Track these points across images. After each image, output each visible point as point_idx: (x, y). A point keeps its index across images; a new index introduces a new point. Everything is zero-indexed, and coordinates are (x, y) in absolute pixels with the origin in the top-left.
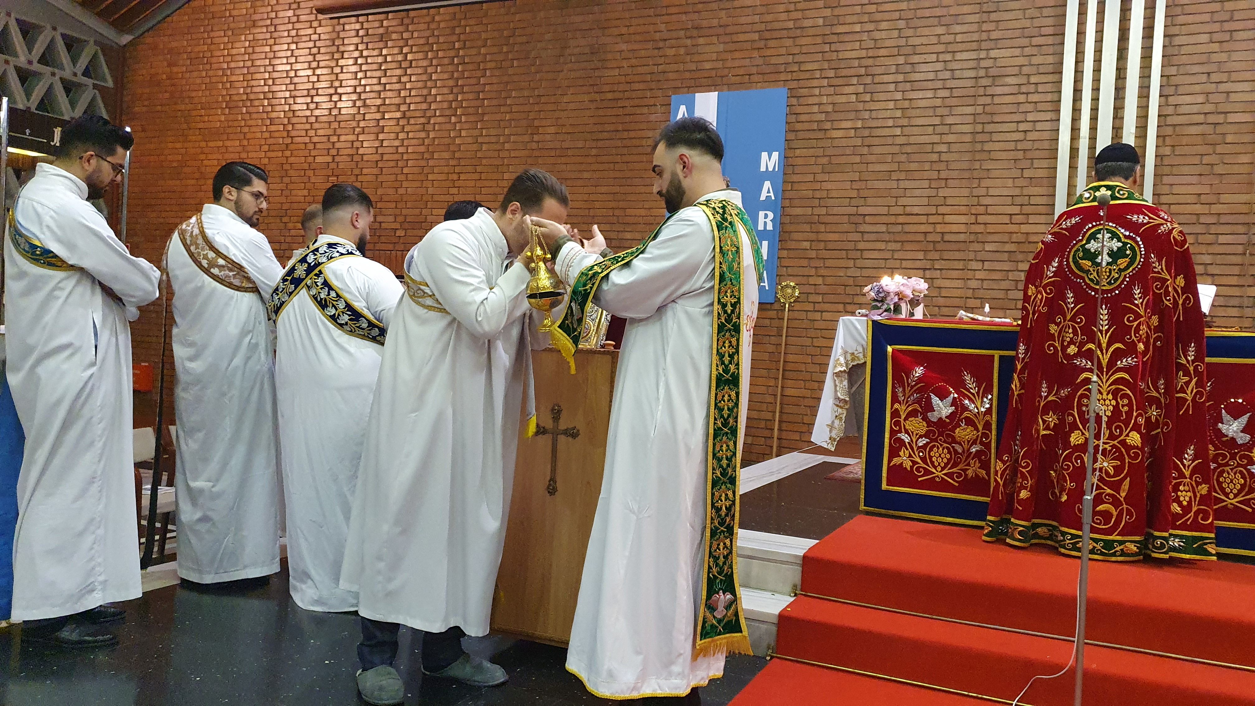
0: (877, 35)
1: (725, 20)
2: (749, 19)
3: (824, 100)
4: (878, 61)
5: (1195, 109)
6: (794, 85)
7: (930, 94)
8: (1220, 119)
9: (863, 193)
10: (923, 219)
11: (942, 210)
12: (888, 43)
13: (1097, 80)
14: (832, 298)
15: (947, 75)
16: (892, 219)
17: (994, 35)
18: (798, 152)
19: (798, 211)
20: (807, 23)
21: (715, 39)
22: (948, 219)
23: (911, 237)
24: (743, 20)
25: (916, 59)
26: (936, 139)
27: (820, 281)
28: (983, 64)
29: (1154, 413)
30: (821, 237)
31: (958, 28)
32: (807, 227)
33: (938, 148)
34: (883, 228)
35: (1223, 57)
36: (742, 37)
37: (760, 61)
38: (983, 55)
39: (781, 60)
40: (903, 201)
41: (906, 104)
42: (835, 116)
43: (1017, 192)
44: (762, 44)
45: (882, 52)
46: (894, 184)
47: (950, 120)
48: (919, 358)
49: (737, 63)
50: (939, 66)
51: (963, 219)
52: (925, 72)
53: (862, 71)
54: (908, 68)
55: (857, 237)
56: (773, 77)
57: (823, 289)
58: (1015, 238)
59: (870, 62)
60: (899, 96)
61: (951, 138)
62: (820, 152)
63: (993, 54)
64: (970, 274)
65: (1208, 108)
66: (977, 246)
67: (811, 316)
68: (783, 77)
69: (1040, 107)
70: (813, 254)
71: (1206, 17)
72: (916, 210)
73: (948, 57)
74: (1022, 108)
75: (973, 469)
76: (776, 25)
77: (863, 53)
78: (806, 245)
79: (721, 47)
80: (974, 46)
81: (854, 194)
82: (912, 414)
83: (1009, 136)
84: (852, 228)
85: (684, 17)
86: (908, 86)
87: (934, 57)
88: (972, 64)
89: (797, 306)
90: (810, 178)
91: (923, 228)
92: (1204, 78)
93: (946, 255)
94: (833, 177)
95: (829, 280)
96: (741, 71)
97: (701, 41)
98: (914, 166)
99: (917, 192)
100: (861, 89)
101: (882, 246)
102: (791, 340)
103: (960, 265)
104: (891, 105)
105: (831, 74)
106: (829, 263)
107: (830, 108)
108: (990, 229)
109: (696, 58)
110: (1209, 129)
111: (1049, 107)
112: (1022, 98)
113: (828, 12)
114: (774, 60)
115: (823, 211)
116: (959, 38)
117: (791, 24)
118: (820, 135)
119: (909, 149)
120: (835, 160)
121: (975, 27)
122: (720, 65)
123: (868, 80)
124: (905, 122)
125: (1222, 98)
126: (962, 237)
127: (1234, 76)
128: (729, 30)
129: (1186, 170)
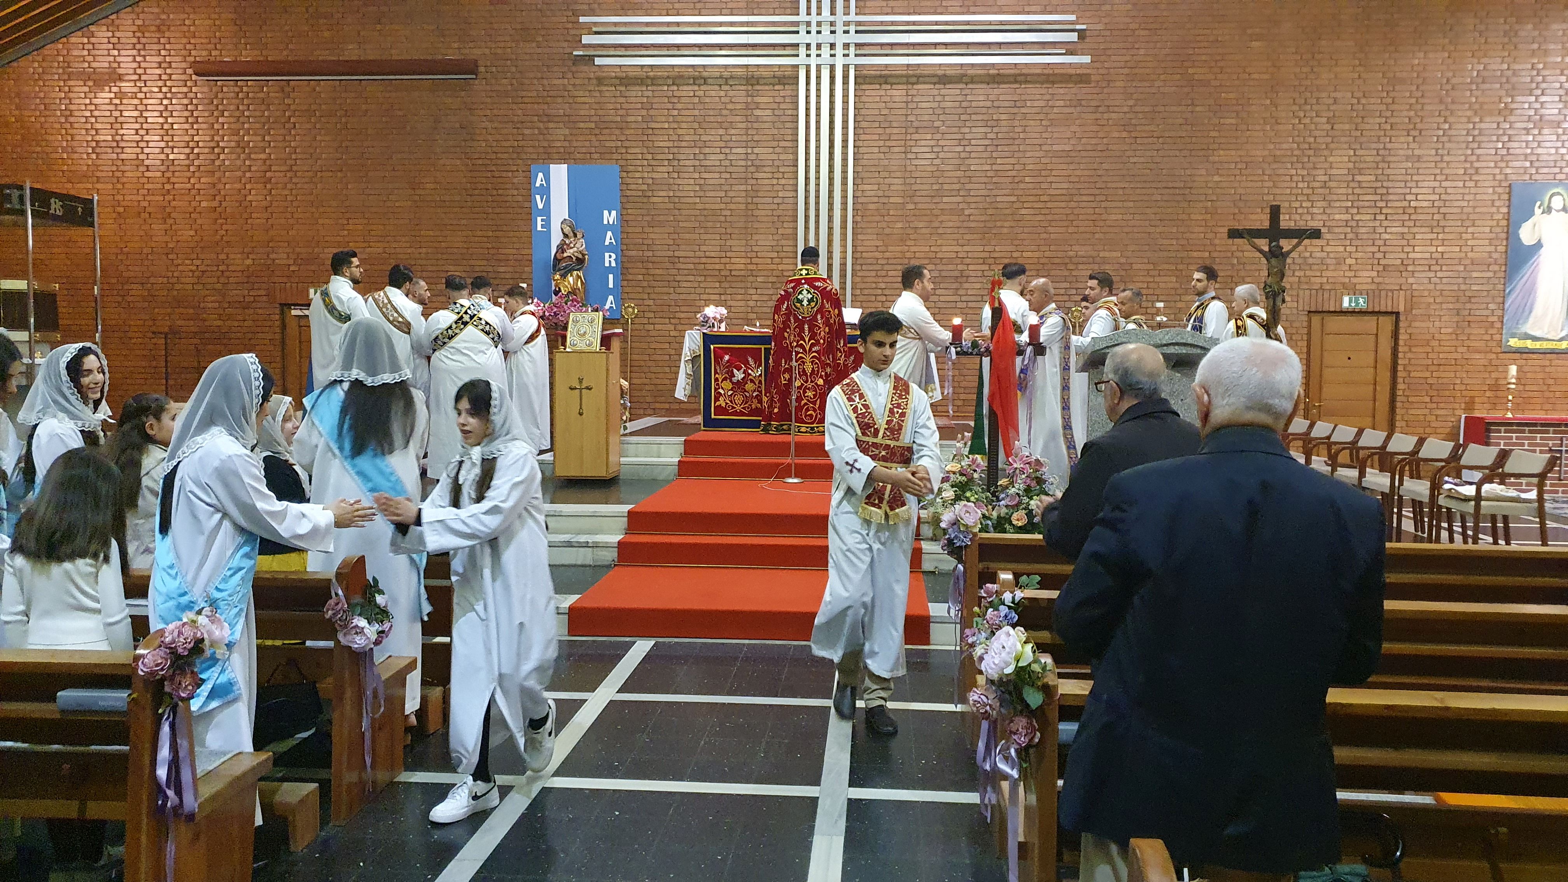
0: (680, 132)
1: (568, 112)
2: (587, 112)
3: (646, 175)
4: (682, 150)
5: (872, 193)
6: (623, 163)
7: (717, 175)
8: (885, 200)
9: (677, 242)
10: (717, 260)
11: (728, 254)
12: (687, 138)
13: (818, 172)
14: (661, 314)
15: (727, 163)
16: (697, 261)
17: (756, 138)
18: (629, 211)
19: (633, 253)
20: (630, 119)
21: (561, 125)
22: (733, 260)
23: (711, 273)
24: (582, 113)
25: (707, 150)
26: (723, 206)
27: (651, 302)
28: (750, 157)
29: (828, 370)
30: (652, 272)
31: (733, 132)
32: (640, 265)
33: (724, 213)
34: (692, 266)
35: (886, 162)
36: (582, 125)
37: (597, 144)
38: (749, 151)
39: (613, 144)
40: (703, 248)
41: (702, 182)
42: (654, 187)
43: (774, 243)
44: (597, 131)
45: (684, 144)
46: (697, 236)
47: (731, 194)
48: (726, 351)
49: (579, 144)
50: (722, 157)
51: (743, 261)
52: (714, 159)
53: (671, 157)
54: (702, 157)
55: (675, 272)
56: (607, 156)
57: (654, 308)
58: (775, 273)
59: (675, 150)
60: (697, 175)
61: (733, 206)
62: (644, 212)
63: (756, 150)
64: (749, 297)
65: (880, 193)
66: (751, 279)
67: (647, 327)
68: (615, 156)
69: (786, 188)
70: (645, 284)
71: (876, 137)
72: (713, 254)
73: (728, 151)
74: (776, 188)
75: (755, 404)
76: (607, 119)
77: (671, 144)
78: (641, 277)
79: (567, 132)
80: (744, 144)
81: (671, 242)
82: (725, 379)
83: (767, 207)
84: (670, 266)
85: (536, 106)
86: (703, 169)
87: (718, 150)
88: (743, 157)
89: (637, 321)
90: (640, 230)
91: (717, 267)
92: (877, 175)
93: (733, 285)
94: (656, 230)
95: (659, 302)
96: (584, 150)
97: (551, 125)
98: (710, 224)
99: (713, 242)
100: (671, 169)
101: (691, 278)
102: (634, 345)
103: (743, 291)
104: (692, 181)
105: (650, 157)
106: (657, 290)
107: (650, 181)
108: (760, 267)
109: (549, 137)
110: (880, 206)
111: (790, 188)
112: (775, 182)
113: (644, 112)
114: (608, 144)
115: (650, 254)
116: (734, 138)
117: (618, 119)
118: (645, 200)
119: (705, 213)
120: (657, 218)
121: (743, 132)
122: (567, 144)
123: (676, 163)
124: (702, 194)
125: (886, 188)
126: (742, 273)
127: (893, 175)
128: (572, 119)
129: (869, 231)
